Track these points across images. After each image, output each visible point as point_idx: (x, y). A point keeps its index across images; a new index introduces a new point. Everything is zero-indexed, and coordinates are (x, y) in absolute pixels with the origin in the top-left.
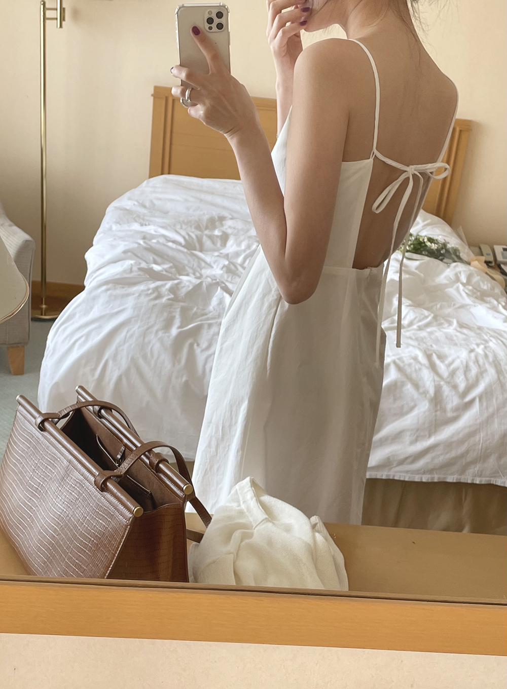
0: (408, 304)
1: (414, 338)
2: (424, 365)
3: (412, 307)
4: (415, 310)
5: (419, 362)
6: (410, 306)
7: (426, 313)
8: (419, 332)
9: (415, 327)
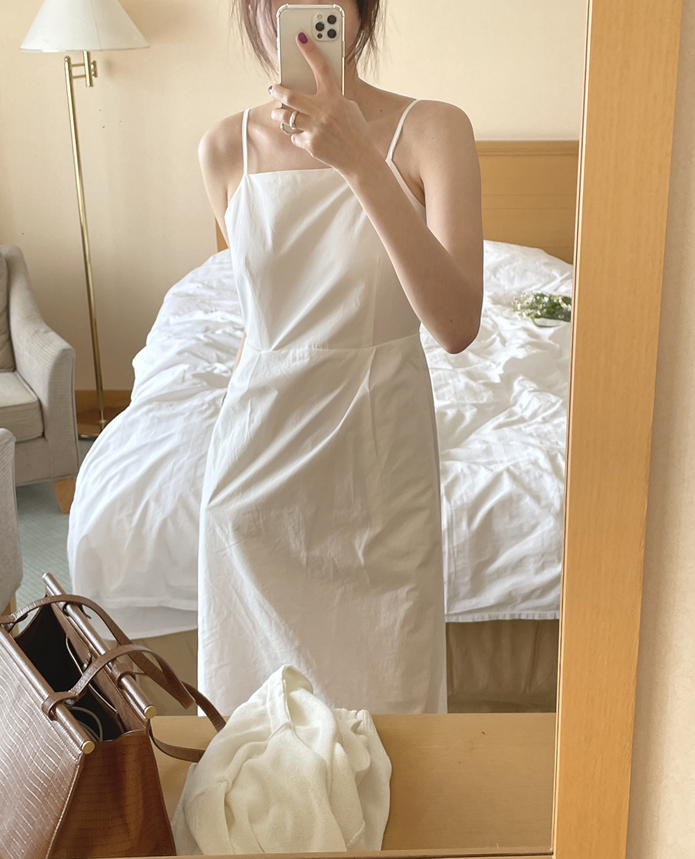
0: (532, 389)
1: (535, 434)
2: (546, 470)
3: (537, 393)
4: (541, 396)
5: (540, 468)
6: (535, 391)
7: (553, 399)
8: (542, 426)
9: (539, 419)
